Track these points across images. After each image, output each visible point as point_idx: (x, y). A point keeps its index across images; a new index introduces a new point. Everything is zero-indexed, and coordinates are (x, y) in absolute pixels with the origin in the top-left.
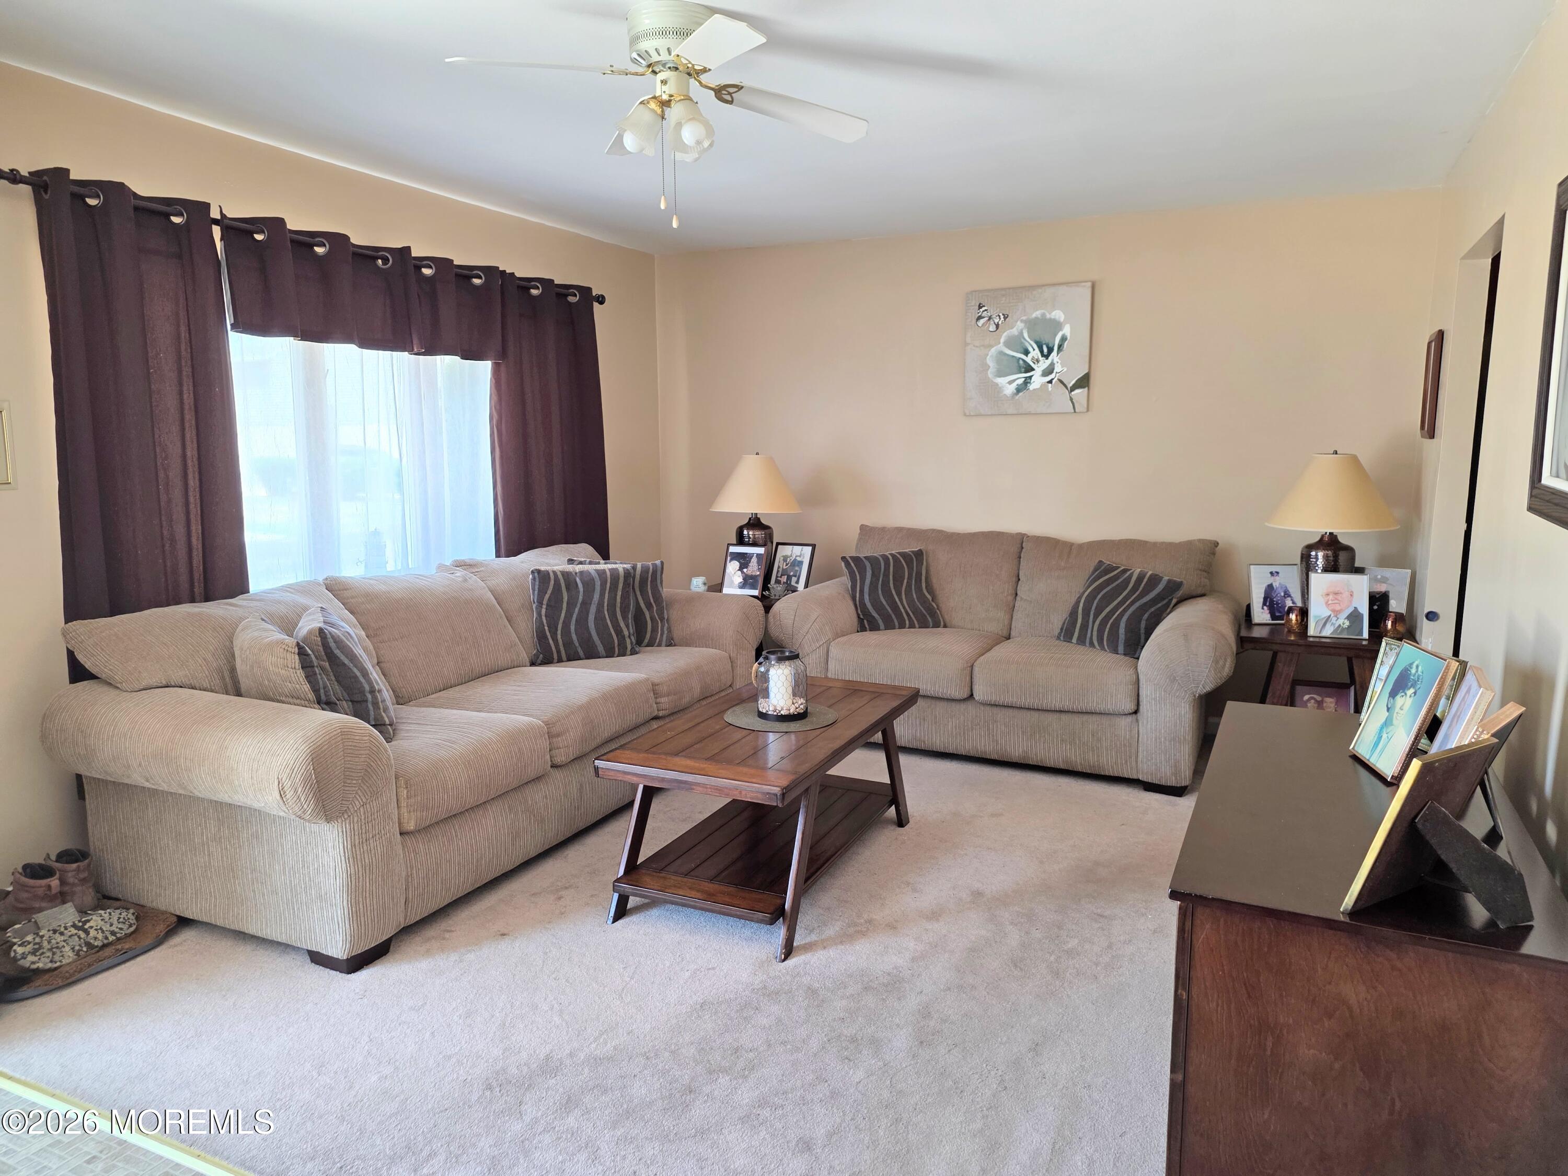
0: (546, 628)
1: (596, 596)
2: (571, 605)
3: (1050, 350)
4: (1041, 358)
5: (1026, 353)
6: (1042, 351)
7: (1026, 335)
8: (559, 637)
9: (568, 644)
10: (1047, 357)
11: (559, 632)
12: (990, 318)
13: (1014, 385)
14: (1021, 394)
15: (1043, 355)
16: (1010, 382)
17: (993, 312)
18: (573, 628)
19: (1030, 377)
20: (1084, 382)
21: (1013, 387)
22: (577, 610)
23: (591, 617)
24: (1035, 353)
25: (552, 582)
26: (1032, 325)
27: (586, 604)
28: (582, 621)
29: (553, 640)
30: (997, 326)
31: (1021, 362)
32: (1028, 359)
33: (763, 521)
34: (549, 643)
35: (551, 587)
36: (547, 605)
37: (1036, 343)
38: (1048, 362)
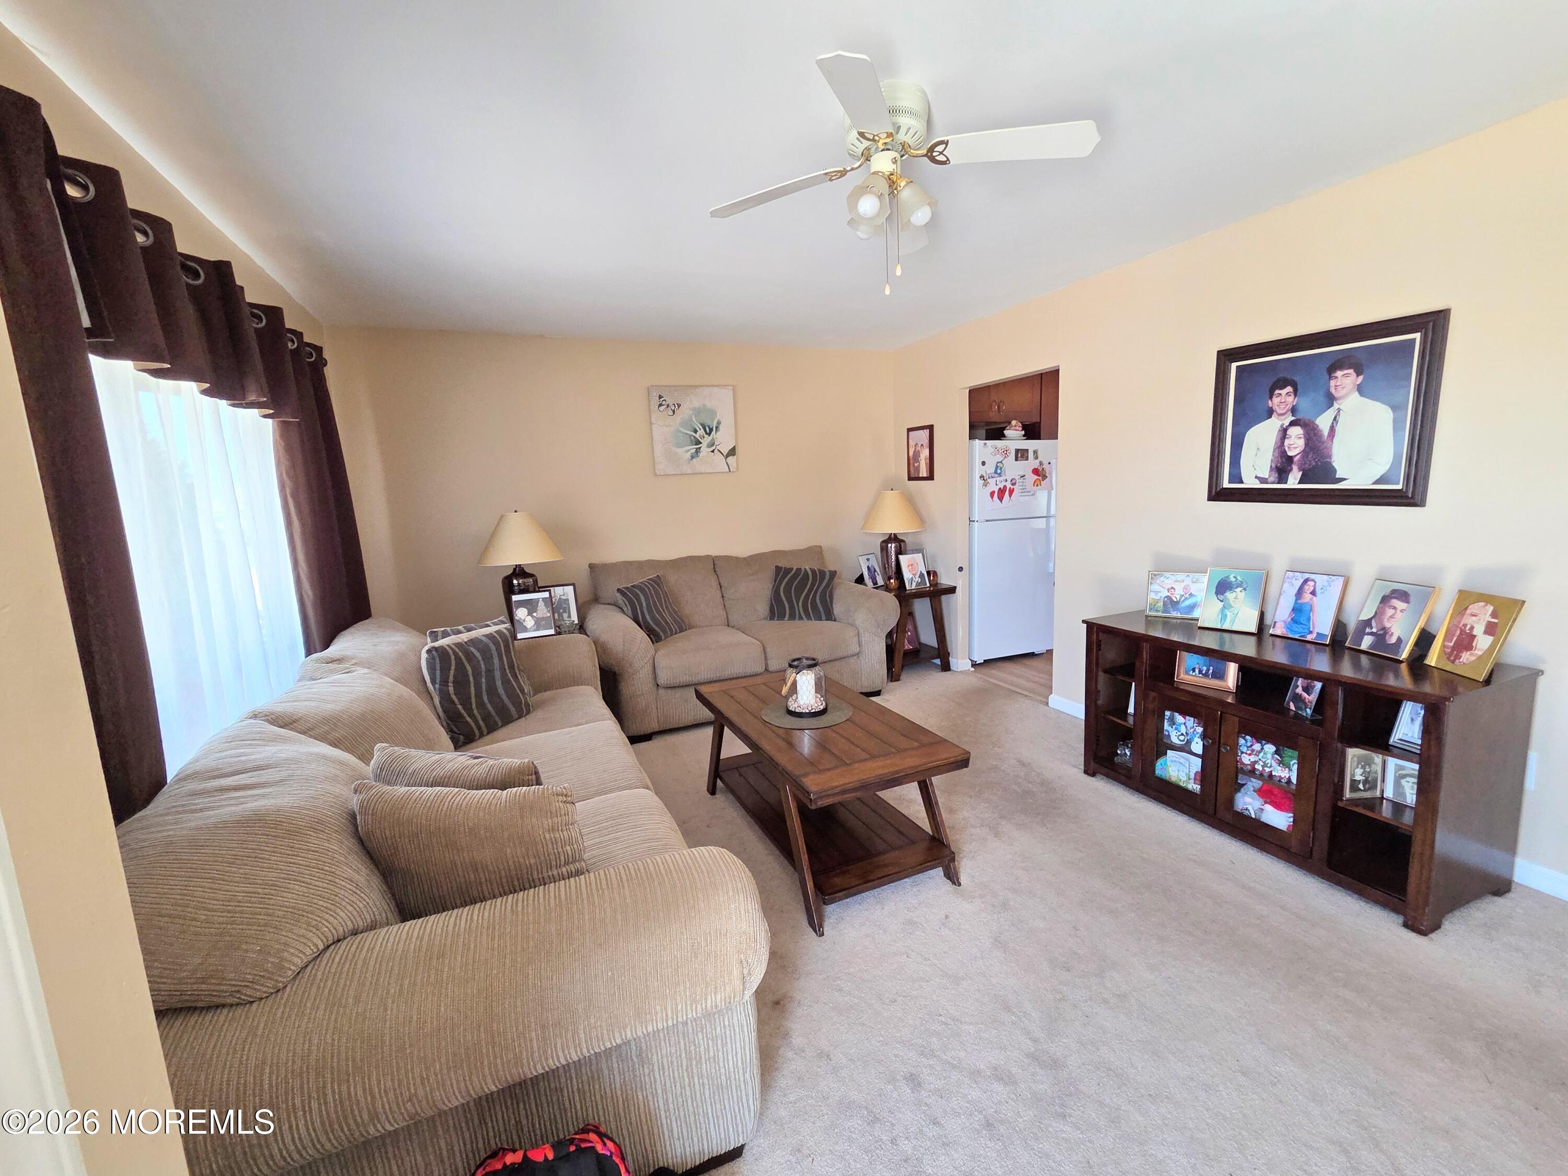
0: (460, 707)
1: (496, 661)
2: (477, 675)
3: (711, 430)
4: (706, 436)
5: (696, 431)
6: (705, 431)
7: (694, 419)
8: (475, 712)
9: (487, 717)
10: (709, 434)
11: (474, 706)
12: (668, 406)
13: (689, 453)
14: (694, 460)
15: (706, 433)
16: (687, 451)
17: (669, 401)
18: (485, 698)
19: (700, 448)
20: (732, 452)
21: (688, 455)
22: (484, 680)
23: (499, 683)
24: (701, 432)
25: (453, 657)
26: (698, 412)
27: (490, 672)
28: (492, 690)
29: (470, 717)
30: (674, 412)
31: (692, 437)
32: (697, 436)
33: (527, 570)
34: (467, 722)
35: (453, 662)
36: (453, 682)
37: (702, 425)
38: (710, 438)
